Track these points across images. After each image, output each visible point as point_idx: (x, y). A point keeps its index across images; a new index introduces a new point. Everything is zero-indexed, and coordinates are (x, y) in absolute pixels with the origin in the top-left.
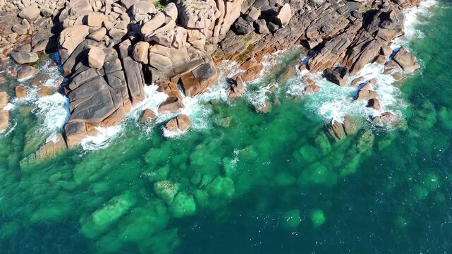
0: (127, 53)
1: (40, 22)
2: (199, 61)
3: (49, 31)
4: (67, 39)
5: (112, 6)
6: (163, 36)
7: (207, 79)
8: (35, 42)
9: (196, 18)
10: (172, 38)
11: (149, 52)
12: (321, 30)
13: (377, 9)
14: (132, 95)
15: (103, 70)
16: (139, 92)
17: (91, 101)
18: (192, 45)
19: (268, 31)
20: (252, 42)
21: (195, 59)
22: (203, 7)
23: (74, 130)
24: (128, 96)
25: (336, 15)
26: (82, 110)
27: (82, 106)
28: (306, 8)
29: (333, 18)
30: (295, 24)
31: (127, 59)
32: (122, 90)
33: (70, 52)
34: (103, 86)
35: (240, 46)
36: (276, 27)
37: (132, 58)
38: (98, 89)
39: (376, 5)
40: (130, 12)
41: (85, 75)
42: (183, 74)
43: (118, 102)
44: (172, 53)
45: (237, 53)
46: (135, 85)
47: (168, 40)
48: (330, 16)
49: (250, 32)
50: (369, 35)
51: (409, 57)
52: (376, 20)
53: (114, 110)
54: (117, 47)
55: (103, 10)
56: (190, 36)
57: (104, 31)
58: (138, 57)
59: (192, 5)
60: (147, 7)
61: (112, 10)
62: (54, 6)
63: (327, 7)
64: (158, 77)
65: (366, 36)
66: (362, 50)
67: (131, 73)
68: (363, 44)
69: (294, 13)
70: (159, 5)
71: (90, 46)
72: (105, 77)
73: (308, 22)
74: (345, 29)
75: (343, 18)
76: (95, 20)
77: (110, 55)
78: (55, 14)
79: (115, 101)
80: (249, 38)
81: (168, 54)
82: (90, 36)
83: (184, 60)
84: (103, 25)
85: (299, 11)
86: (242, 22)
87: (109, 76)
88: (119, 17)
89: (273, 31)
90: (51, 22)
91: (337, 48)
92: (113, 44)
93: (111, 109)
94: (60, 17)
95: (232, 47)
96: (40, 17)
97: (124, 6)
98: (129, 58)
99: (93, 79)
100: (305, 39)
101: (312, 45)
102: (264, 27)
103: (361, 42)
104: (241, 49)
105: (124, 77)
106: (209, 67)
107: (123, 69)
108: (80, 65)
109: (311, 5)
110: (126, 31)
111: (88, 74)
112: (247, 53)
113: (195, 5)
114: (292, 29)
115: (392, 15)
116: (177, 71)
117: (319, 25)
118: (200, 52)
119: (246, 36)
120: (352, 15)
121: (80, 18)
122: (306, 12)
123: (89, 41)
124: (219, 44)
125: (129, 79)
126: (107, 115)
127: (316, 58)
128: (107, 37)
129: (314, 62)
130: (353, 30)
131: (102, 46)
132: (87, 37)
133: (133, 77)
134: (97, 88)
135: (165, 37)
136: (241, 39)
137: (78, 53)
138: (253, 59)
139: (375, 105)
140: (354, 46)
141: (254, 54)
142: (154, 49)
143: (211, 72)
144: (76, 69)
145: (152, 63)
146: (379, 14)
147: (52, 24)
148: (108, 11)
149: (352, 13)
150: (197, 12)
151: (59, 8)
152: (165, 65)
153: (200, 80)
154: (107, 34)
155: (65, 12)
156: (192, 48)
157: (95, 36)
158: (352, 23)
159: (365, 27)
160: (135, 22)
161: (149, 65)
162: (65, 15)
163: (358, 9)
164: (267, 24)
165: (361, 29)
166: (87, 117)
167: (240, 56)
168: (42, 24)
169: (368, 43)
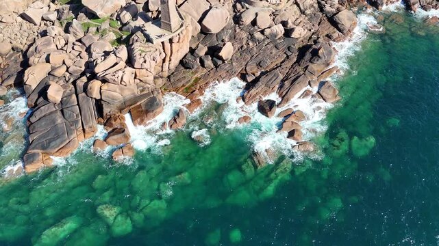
0: (82, 89)
1: (11, 56)
2: (148, 94)
3: (19, 65)
4: (31, 77)
5: (74, 44)
6: (111, 77)
7: (153, 111)
8: (5, 76)
9: (142, 60)
10: (120, 78)
11: (101, 89)
12: (259, 65)
13: (313, 43)
14: (85, 127)
15: (60, 105)
16: (91, 125)
17: (48, 133)
18: (141, 81)
19: (212, 66)
20: (198, 75)
21: (145, 92)
22: (149, 50)
23: (31, 159)
24: (81, 128)
25: (274, 51)
26: (40, 141)
27: (40, 138)
28: (248, 44)
29: (271, 53)
30: (237, 59)
31: (82, 95)
32: (76, 122)
33: (33, 88)
34: (60, 120)
35: (187, 80)
36: (220, 62)
37: (86, 94)
38: (54, 123)
39: (312, 40)
40: (88, 50)
41: (44, 110)
42: (133, 106)
43: (72, 134)
44: (122, 90)
45: (183, 86)
46: (88, 118)
47: (116, 80)
48: (268, 52)
49: (196, 67)
50: (300, 69)
51: (332, 91)
52: (308, 56)
53: (68, 141)
54: (74, 83)
55: (65, 48)
56: (138, 74)
57: (65, 68)
58: (91, 94)
59: (139, 48)
60: (103, 46)
61: (73, 48)
62: (24, 41)
63: (266, 43)
64: (109, 110)
65: (298, 71)
66: (291, 84)
67: (84, 107)
68: (293, 78)
69: (237, 49)
70: (116, 43)
71: (51, 82)
72: (62, 111)
73: (249, 57)
74: (282, 63)
75: (281, 53)
76: (56, 58)
77: (68, 91)
78: (24, 50)
79: (69, 132)
80: (196, 72)
81: (118, 90)
82: (52, 73)
83: (134, 94)
84: (64, 63)
85: (242, 47)
86: (190, 57)
87: (65, 110)
88: (79, 55)
89: (217, 66)
90: (21, 57)
91: (270, 83)
92: (72, 80)
93: (65, 141)
94: (28, 54)
95: (179, 80)
96: (12, 52)
97: (84, 44)
98: (84, 94)
99: (52, 113)
100: (245, 72)
101: (250, 79)
102: (209, 62)
103: (293, 76)
104: (187, 82)
105: (78, 111)
106: (156, 100)
107: (78, 104)
108: (41, 99)
109: (253, 41)
110: (83, 69)
111: (47, 108)
112: (192, 85)
113: (142, 48)
114: (234, 64)
115: (320, 51)
116: (127, 104)
117: (258, 60)
118: (149, 86)
119: (193, 70)
120: (289, 50)
121: (44, 56)
122: (248, 48)
123: (51, 77)
124: (169, 77)
125: (82, 113)
126: (62, 146)
127: (251, 92)
128: (67, 73)
129: (249, 94)
130: (288, 64)
131: (62, 82)
132: (49, 74)
133: (86, 111)
134: (54, 121)
135: (113, 78)
136: (189, 73)
137: (40, 89)
138: (197, 92)
139: (295, 135)
140: (286, 80)
141: (198, 87)
142: (105, 87)
143: (157, 105)
144: (38, 103)
145: (103, 98)
146: (310, 50)
147: (21, 59)
148: (70, 49)
149: (289, 48)
150: (143, 54)
151: (29, 43)
152: (116, 100)
153: (147, 112)
154: (67, 71)
155: (32, 49)
156: (141, 83)
157: (57, 73)
158: (288, 57)
159: (298, 62)
160: (92, 60)
161: (101, 99)
162: (32, 52)
163: (294, 45)
164: (212, 60)
165: (295, 63)
166: (44, 148)
167: (186, 88)
168: (13, 58)
169: (297, 78)
